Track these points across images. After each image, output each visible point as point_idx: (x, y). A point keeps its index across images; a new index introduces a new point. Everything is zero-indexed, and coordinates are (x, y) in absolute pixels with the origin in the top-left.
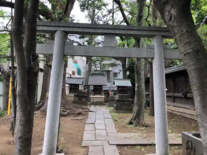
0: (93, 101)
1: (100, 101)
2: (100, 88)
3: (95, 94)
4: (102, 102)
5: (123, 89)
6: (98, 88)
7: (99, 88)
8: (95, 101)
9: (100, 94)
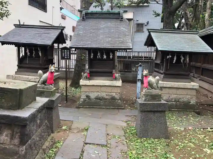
0: (88, 97)
1: (108, 97)
2: (108, 56)
3: (92, 75)
4: (113, 98)
5: (179, 59)
6: (102, 56)
7: (105, 57)
8: (93, 96)
9: (109, 74)
